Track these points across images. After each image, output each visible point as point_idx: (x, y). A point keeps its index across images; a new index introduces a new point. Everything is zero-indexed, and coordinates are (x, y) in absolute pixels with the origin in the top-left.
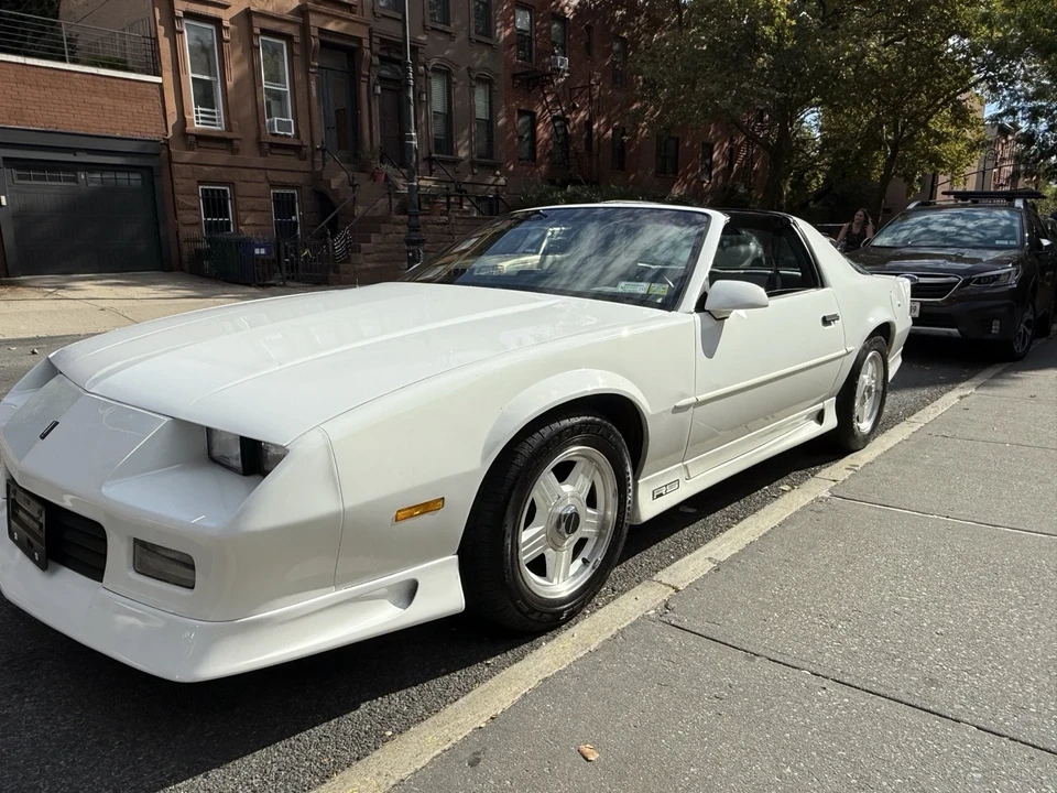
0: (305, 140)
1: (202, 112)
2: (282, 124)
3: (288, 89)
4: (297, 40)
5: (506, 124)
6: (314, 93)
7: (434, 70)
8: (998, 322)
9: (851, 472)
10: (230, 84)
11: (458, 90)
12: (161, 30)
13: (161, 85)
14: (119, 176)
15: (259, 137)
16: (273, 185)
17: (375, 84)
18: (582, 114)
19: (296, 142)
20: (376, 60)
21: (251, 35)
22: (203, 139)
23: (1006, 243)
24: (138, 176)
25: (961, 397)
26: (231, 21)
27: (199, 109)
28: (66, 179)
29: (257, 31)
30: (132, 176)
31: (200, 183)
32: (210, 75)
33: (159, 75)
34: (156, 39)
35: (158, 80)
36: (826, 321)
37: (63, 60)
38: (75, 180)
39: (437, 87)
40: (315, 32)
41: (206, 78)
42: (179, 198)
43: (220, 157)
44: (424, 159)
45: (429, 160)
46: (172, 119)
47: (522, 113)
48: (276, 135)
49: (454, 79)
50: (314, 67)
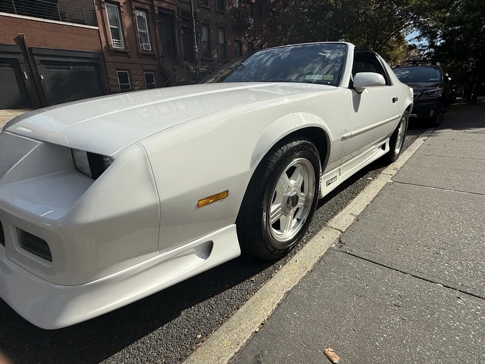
0: (156, 53)
1: (115, 41)
2: (146, 46)
3: (147, 32)
4: (150, 11)
5: (231, 45)
6: (158, 33)
7: (203, 24)
8: (433, 111)
9: (396, 171)
10: (125, 29)
11: (212, 31)
12: (96, 8)
13: (98, 30)
14: (86, 67)
15: (138, 51)
16: (145, 70)
17: (181, 30)
18: (259, 41)
19: (152, 53)
20: (180, 20)
21: (132, 9)
22: (116, 52)
23: (434, 79)
24: (93, 67)
25: (424, 140)
26: (123, 3)
27: (114, 40)
28: (65, 69)
29: (134, 8)
30: (91, 67)
31: (117, 70)
32: (117, 26)
33: (97, 25)
34: (95, 11)
35: (97, 28)
36: (394, 100)
37: (59, 20)
38: (69, 69)
39: (204, 31)
40: (156, 8)
41: (115, 27)
42: (110, 76)
43: (124, 59)
45: (203, 60)
46: (104, 44)
47: (236, 41)
48: (144, 50)
49: (211, 28)
50: (157, 23)
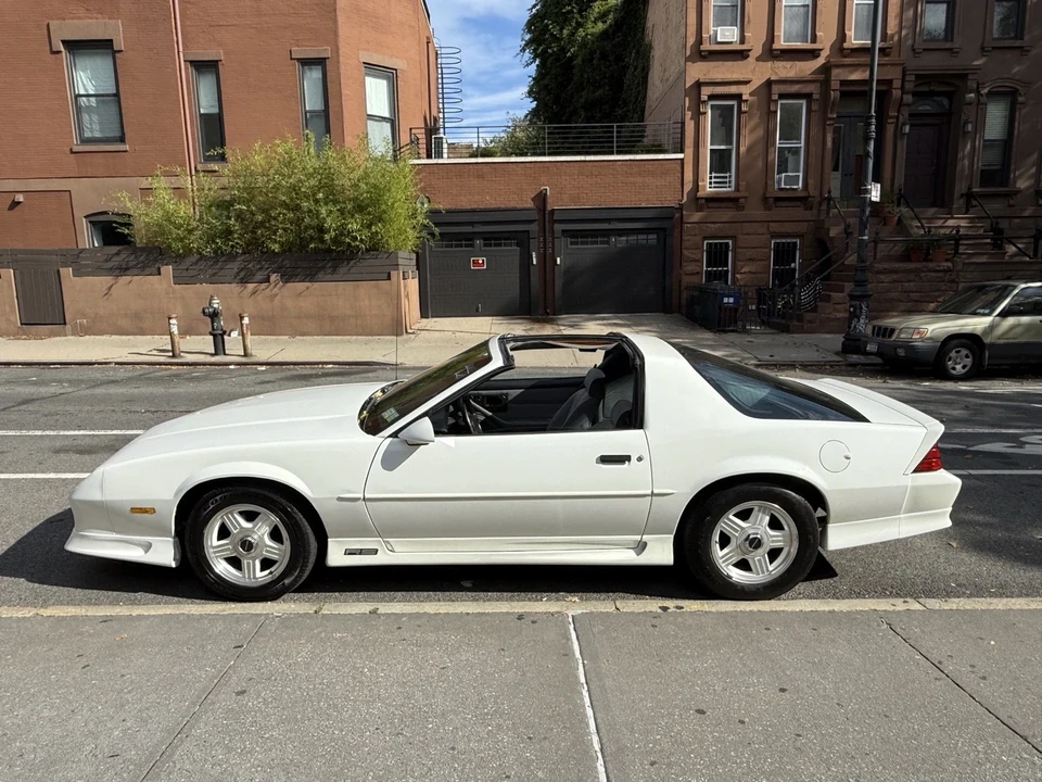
0: (812, 191)
1: (715, 177)
2: (794, 179)
3: (802, 144)
4: (817, 96)
6: (829, 144)
7: (991, 94)
10: (742, 149)
11: (1024, 111)
12: (689, 114)
13: (682, 160)
14: (640, 237)
15: (764, 194)
16: (774, 235)
17: (904, 124)
19: (803, 194)
20: (908, 98)
21: (770, 100)
22: (713, 200)
24: (655, 236)
26: (751, 94)
27: (713, 175)
28: (602, 243)
29: (775, 97)
30: (650, 237)
31: (706, 238)
32: (727, 145)
33: (682, 151)
34: (683, 123)
35: (681, 156)
37: (612, 153)
38: (608, 243)
39: (995, 112)
40: (835, 85)
41: (723, 147)
42: (685, 252)
43: (727, 215)
44: (962, 195)
45: (967, 196)
46: (688, 187)
48: (782, 189)
49: (1021, 99)
50: (832, 119)
